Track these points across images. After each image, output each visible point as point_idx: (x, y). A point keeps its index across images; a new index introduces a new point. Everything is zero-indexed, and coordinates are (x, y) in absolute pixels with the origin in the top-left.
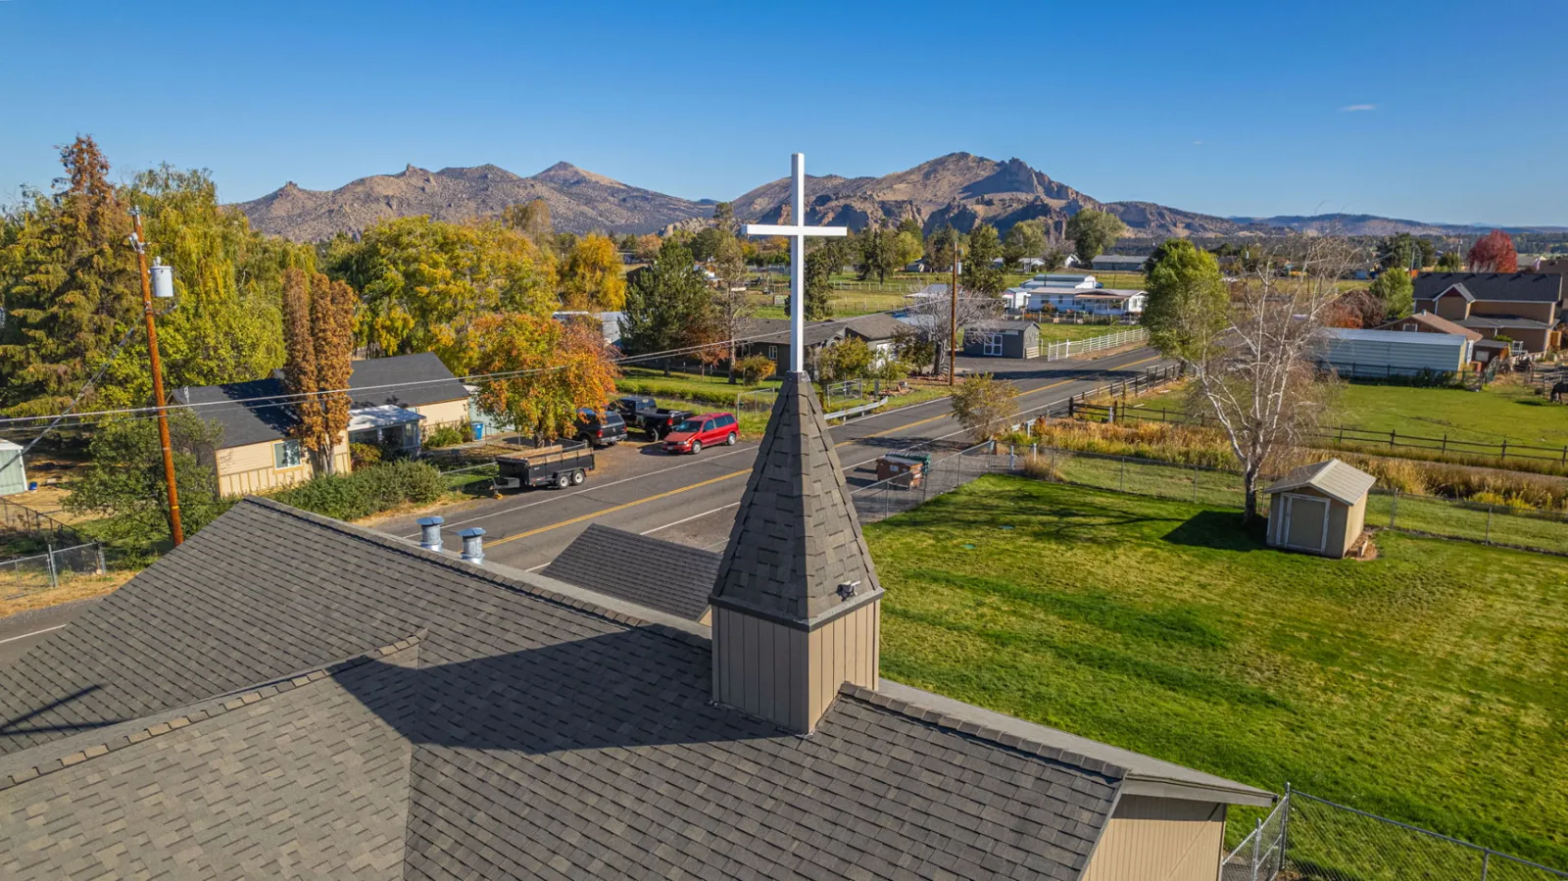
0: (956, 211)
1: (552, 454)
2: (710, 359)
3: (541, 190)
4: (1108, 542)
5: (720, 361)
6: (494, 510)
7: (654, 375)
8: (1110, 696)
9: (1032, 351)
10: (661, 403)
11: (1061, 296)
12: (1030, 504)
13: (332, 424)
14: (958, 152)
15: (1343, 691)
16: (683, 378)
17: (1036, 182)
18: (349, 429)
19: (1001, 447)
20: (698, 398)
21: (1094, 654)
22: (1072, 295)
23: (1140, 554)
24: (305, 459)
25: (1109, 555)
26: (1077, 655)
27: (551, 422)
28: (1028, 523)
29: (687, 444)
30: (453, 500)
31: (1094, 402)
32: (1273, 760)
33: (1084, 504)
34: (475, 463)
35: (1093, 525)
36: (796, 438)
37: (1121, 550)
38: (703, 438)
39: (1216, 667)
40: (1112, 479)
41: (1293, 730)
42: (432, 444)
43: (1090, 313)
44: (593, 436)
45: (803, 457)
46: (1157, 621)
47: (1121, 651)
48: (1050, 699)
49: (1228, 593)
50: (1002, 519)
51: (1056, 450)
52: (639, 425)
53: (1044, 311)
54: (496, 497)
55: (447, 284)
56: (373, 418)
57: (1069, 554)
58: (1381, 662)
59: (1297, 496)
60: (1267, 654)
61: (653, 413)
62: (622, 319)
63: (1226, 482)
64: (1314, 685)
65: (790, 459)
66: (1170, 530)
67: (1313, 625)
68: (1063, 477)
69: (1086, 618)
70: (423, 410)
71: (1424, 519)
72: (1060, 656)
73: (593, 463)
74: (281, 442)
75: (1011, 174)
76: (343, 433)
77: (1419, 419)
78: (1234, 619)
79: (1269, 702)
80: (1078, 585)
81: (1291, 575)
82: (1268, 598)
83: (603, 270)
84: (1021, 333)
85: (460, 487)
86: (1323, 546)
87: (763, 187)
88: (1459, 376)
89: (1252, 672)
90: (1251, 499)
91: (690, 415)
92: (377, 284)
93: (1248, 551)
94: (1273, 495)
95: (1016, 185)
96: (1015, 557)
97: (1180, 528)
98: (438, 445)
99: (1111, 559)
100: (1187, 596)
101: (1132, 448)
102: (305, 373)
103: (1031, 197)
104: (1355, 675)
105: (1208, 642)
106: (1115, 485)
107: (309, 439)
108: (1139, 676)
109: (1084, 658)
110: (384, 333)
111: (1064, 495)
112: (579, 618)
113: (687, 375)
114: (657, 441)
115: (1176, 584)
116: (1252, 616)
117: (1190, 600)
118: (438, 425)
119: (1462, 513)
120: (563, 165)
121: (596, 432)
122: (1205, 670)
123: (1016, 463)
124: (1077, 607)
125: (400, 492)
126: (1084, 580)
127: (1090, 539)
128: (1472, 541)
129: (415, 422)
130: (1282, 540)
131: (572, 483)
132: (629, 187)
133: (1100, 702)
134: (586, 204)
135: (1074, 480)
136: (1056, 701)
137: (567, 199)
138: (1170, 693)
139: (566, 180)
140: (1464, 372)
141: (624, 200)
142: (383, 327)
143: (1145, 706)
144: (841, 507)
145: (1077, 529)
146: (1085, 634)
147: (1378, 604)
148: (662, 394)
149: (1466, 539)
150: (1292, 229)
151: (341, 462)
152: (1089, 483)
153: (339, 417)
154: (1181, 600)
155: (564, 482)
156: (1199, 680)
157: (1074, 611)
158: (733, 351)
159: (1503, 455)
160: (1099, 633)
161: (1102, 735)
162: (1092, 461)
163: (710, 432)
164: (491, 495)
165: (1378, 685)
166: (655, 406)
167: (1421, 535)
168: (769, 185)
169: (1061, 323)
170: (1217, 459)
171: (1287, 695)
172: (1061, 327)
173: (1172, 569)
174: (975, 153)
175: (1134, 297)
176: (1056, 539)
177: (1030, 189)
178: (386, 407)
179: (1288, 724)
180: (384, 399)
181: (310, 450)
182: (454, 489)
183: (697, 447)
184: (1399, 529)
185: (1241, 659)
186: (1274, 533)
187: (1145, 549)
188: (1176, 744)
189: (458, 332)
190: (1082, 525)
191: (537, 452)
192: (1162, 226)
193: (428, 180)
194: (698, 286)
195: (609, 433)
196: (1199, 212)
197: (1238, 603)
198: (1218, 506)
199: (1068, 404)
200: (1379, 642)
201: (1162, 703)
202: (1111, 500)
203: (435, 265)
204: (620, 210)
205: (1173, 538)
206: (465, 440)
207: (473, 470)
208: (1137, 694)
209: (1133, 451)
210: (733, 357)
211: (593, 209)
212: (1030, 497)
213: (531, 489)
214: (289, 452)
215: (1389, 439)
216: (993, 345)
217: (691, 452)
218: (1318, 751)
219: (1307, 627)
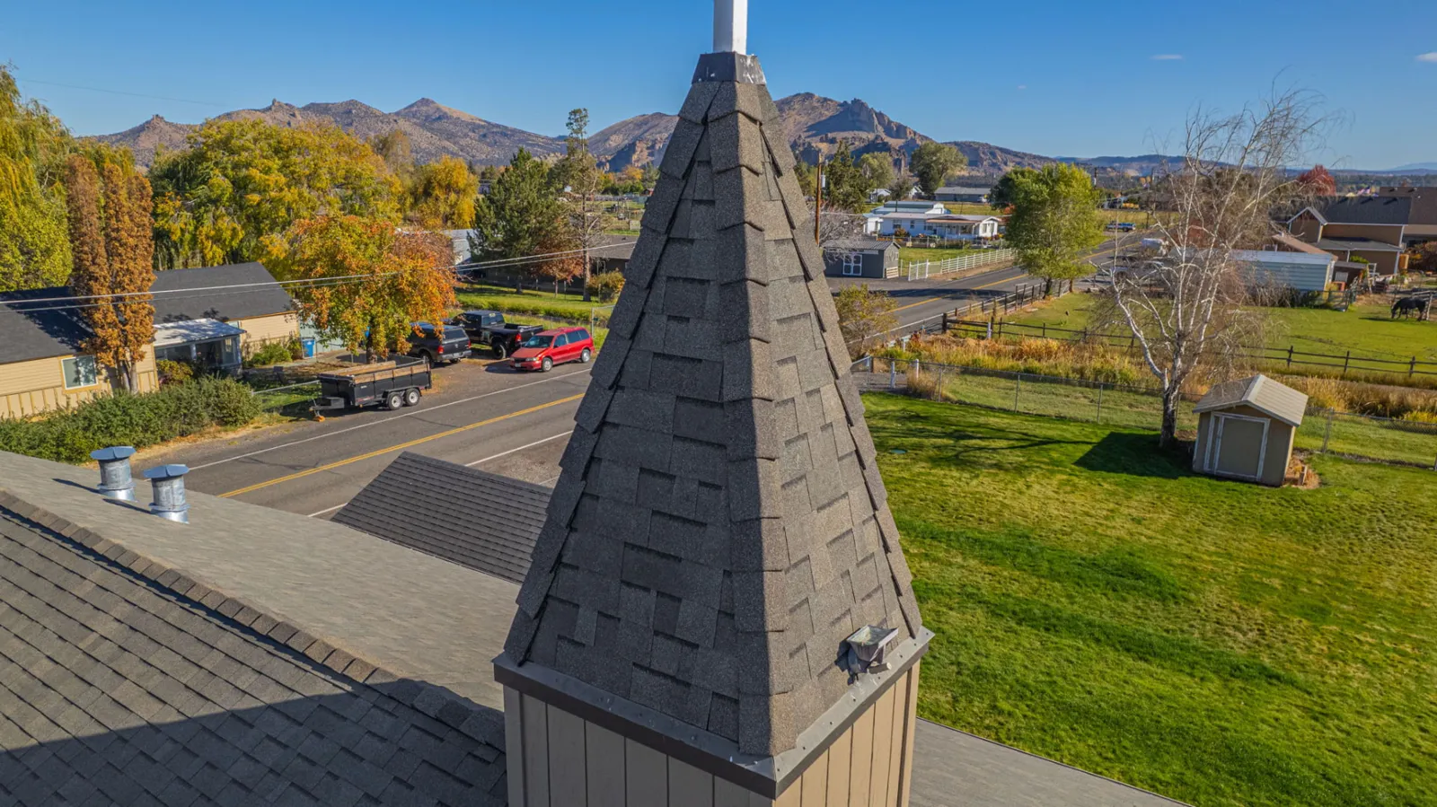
0: (801, 149)
1: (383, 370)
2: (564, 275)
3: (404, 125)
4: (1015, 468)
5: (574, 277)
6: (312, 433)
7: (506, 292)
8: (1070, 671)
9: (892, 271)
10: (508, 319)
11: (913, 221)
12: (920, 426)
13: (131, 338)
14: (802, 92)
15: (1355, 659)
16: (536, 295)
17: (876, 122)
18: (155, 344)
19: (878, 365)
20: (550, 315)
21: (1036, 611)
22: (924, 220)
23: (1055, 482)
24: (102, 377)
25: (1020, 484)
26: (1014, 613)
27: (381, 338)
28: (920, 447)
29: (537, 361)
30: (268, 423)
31: (967, 319)
32: (1310, 768)
33: (978, 426)
34: (299, 381)
35: (994, 449)
36: (733, 231)
37: (1031, 478)
38: (554, 354)
39: (1185, 627)
40: (1003, 398)
41: (1316, 719)
42: (257, 362)
43: (942, 237)
44: (432, 352)
45: (753, 291)
46: (1099, 566)
47: (1068, 609)
48: (995, 677)
49: (1167, 529)
50: (891, 442)
51: (941, 366)
52: (485, 342)
53: (898, 233)
54: (317, 420)
55: (281, 190)
56: (187, 332)
57: (974, 482)
58: (1384, 618)
59: (1231, 416)
60: (1241, 608)
61: (501, 328)
62: (472, 235)
63: (1128, 401)
64: (1315, 650)
65: (712, 299)
66: (1081, 455)
67: (1281, 568)
68: (951, 395)
69: (1013, 561)
70: (246, 324)
71: (1356, 441)
72: (994, 614)
73: (430, 382)
74: (71, 357)
75: (854, 114)
76: (147, 349)
77: (1299, 337)
78: (1186, 562)
79: (1272, 677)
80: (994, 520)
81: (1232, 507)
82: (1216, 535)
83: (458, 192)
84: (882, 252)
85: (277, 409)
86: (1260, 473)
87: (617, 125)
88: (1325, 296)
89: (1231, 632)
90: (1169, 420)
91: (541, 330)
92: (202, 191)
93: (1175, 478)
94: (1202, 414)
95: (858, 124)
96: (914, 487)
97: (1091, 452)
98: (264, 363)
99: (1024, 488)
100: (1122, 533)
101: (1021, 365)
102: (96, 279)
103: (871, 136)
104: (1362, 638)
105: (1166, 594)
106: (1009, 404)
107: (103, 355)
108: (1098, 641)
109: (1024, 618)
110: (209, 244)
111: (955, 415)
112: (258, 655)
113: (539, 293)
114: (504, 359)
115: (1106, 518)
116: (1206, 557)
117: (1128, 538)
118: (264, 340)
119: (1397, 435)
120: (425, 102)
121: (437, 348)
122: (1174, 631)
123: (898, 381)
124: (1000, 548)
125: (204, 414)
126: (999, 514)
127: (995, 465)
128: (1418, 465)
129: (235, 336)
130: (1211, 465)
131: (406, 404)
132: (489, 123)
133: (1060, 681)
134: (448, 139)
135: (963, 399)
136: (1003, 679)
137: (429, 134)
138: (1143, 665)
139: (428, 116)
140: (1330, 292)
141: (485, 136)
142: (208, 238)
143: (1116, 685)
144: (841, 431)
145: (978, 453)
146: (1020, 587)
147: (1347, 542)
148: (513, 311)
149: (1410, 464)
150: (1114, 169)
151: (145, 379)
152: (980, 402)
153: (138, 328)
154: (1118, 539)
155: (396, 402)
156: (1173, 646)
157: (998, 554)
158: (588, 266)
159: (1411, 372)
160: (1034, 581)
161: (1073, 729)
162: (978, 379)
163: (560, 348)
164: (312, 416)
165: (1395, 650)
166: (503, 321)
167: (1357, 459)
168: (623, 122)
169: (913, 247)
170: (1115, 376)
171: (1288, 665)
172: (915, 250)
173: (1096, 501)
174: (818, 94)
175: (984, 222)
176: (956, 465)
177: (871, 129)
178: (203, 321)
179: (1305, 709)
180: (202, 312)
181: (107, 368)
182: (270, 410)
183: (548, 364)
184: (1333, 453)
185: (1213, 615)
186: (1202, 459)
187: (1060, 477)
188: (1174, 743)
189: (291, 243)
190: (981, 449)
191: (365, 368)
192: (994, 165)
193: (294, 115)
194: (551, 197)
195: (451, 350)
196: (1028, 152)
197: (1183, 542)
198: (1125, 427)
199: (941, 321)
200: (1369, 592)
201: (1136, 680)
202: (1006, 421)
203: (267, 171)
204: (480, 145)
205: (1085, 462)
206: (295, 358)
207: (296, 389)
208: (1101, 666)
209: (1022, 368)
210: (588, 273)
211: (455, 144)
212: (917, 417)
213: (357, 410)
214: (82, 369)
215: (1286, 355)
216: (852, 265)
217: (541, 370)
218: (1362, 751)
219: (1276, 571)
